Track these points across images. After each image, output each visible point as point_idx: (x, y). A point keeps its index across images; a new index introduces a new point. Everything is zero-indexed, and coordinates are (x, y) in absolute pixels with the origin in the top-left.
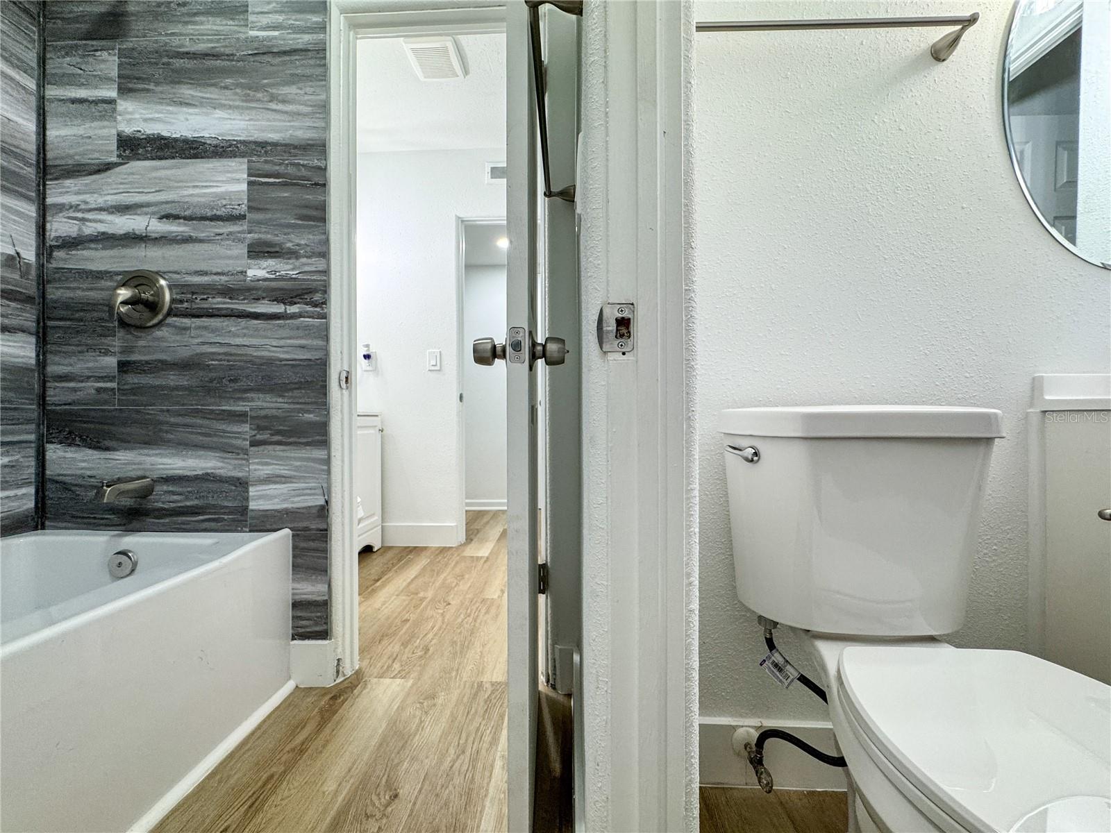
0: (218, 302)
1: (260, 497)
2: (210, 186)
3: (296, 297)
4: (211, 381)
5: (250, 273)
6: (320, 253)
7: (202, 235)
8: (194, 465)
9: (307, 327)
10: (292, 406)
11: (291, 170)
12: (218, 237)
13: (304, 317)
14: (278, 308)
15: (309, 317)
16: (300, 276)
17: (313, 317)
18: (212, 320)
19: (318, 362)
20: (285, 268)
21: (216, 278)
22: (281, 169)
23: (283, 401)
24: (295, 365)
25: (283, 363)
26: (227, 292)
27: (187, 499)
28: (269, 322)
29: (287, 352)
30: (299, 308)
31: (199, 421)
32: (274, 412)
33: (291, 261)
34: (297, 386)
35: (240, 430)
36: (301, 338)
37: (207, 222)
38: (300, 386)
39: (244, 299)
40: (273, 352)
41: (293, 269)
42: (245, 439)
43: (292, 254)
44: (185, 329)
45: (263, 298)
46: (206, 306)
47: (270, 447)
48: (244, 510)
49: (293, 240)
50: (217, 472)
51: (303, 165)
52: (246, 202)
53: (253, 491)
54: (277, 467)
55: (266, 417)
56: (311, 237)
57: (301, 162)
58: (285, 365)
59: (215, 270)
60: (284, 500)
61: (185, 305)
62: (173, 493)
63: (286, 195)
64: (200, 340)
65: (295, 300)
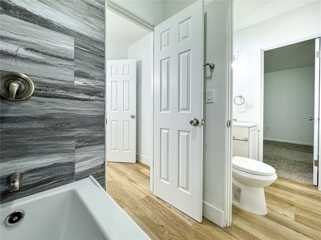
0: (60, 92)
1: (79, 167)
2: (56, 43)
3: (94, 93)
4: (57, 124)
5: (76, 82)
6: (102, 80)
7: (52, 63)
8: (48, 161)
9: (98, 104)
10: (92, 132)
11: (92, 48)
12: (60, 65)
13: (97, 101)
14: (87, 97)
15: (98, 101)
16: (96, 86)
17: (100, 101)
18: (57, 99)
19: (102, 116)
20: (90, 83)
21: (60, 82)
22: (89, 47)
23: (89, 130)
24: (93, 117)
25: (89, 117)
26: (65, 88)
27: (44, 177)
28: (84, 102)
29: (90, 113)
30: (95, 97)
31: (51, 142)
32: (86, 135)
33: (92, 81)
34: (94, 125)
35: (70, 143)
36: (96, 108)
37: (55, 58)
38: (95, 125)
39: (73, 92)
40: (85, 113)
41: (93, 84)
42: (73, 146)
43: (92, 78)
44: (43, 102)
45: (81, 93)
46: (54, 93)
47: (84, 148)
48: (73, 174)
49: (93, 73)
50: (60, 162)
51: (97, 48)
52: (74, 54)
53: (76, 165)
54: (86, 154)
55: (82, 137)
56: (99, 73)
57: (96, 47)
58: (90, 117)
59: (59, 79)
60: (89, 166)
61: (42, 92)
62: (35, 176)
63: (90, 56)
64: (50, 107)
65: (93, 94)
